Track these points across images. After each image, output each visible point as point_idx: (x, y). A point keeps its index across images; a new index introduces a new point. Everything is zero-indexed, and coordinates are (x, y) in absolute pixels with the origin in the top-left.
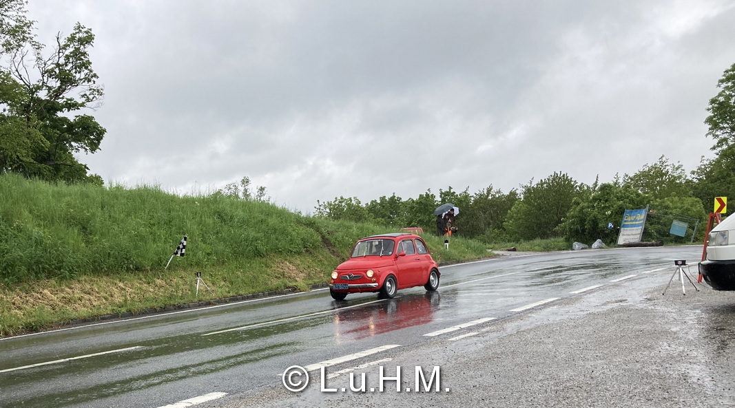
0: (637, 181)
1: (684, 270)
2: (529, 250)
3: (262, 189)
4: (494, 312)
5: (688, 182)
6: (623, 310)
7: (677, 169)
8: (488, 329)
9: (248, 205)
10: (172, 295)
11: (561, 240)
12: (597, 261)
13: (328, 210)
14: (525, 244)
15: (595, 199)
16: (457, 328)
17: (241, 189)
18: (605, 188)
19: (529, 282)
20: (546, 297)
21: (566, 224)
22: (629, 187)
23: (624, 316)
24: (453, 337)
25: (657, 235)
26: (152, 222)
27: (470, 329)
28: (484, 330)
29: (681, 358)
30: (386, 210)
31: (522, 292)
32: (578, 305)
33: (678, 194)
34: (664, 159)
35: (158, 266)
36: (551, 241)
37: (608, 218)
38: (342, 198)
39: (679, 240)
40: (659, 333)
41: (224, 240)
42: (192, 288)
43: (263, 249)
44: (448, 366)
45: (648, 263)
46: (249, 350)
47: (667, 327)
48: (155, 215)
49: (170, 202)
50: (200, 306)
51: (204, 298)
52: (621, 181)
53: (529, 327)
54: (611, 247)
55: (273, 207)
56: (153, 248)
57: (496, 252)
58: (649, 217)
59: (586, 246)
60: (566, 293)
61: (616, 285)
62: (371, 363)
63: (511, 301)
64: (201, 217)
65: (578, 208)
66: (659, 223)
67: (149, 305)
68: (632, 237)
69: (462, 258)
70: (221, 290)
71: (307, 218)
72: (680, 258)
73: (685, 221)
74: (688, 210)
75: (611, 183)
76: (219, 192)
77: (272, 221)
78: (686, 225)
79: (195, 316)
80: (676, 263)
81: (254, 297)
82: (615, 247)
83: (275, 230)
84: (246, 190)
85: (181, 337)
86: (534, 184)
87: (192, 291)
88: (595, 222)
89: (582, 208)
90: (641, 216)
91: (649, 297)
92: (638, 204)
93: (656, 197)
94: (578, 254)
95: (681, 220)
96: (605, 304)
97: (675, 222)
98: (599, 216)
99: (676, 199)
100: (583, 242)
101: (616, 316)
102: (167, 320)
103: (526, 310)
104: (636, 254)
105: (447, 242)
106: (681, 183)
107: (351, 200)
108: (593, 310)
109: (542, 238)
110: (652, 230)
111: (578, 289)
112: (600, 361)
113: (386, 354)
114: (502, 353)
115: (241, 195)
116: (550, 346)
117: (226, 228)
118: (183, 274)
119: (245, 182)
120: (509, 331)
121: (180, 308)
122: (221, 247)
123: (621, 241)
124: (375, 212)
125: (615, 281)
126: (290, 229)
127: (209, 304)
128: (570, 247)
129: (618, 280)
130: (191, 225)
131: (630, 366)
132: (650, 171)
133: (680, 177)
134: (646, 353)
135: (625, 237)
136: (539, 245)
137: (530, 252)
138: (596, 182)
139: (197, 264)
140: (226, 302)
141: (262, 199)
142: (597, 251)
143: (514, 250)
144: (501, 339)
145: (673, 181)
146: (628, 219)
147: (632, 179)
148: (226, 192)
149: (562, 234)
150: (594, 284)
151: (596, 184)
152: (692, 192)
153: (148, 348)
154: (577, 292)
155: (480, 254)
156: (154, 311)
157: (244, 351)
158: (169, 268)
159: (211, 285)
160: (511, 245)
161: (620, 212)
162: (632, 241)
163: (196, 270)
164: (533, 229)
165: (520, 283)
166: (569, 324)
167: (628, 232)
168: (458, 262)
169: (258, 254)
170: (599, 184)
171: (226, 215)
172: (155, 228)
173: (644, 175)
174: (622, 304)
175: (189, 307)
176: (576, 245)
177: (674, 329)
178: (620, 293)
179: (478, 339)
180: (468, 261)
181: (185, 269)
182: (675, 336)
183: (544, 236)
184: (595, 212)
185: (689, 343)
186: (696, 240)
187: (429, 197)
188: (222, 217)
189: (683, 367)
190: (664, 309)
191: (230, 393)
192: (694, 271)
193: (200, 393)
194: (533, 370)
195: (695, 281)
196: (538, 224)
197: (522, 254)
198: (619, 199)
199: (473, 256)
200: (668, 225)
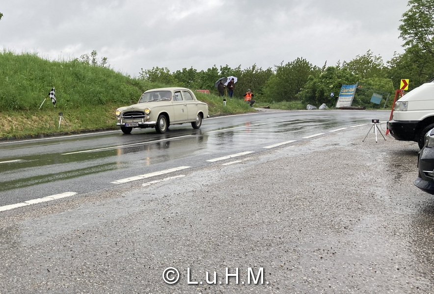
0: (352, 66)
1: (379, 126)
2: (278, 109)
3: (105, 59)
4: (253, 148)
5: (385, 68)
6: (336, 150)
7: (378, 59)
8: (249, 158)
9: (96, 70)
10: (43, 127)
11: (299, 103)
12: (322, 118)
13: (148, 75)
14: (276, 105)
15: (323, 77)
16: (228, 157)
17: (91, 58)
18: (330, 70)
19: (276, 130)
20: (287, 139)
21: (302, 93)
22: (346, 70)
23: (337, 154)
24: (225, 163)
25: (362, 102)
26: (31, 77)
27: (237, 158)
28: (246, 159)
29: (371, 182)
30: (186, 77)
31: (271, 136)
32: (307, 146)
33: (378, 76)
34: (370, 52)
35: (34, 108)
36: (293, 103)
37: (330, 90)
38: (157, 68)
39: (376, 107)
40: (359, 167)
41: (79, 92)
42: (56, 123)
43: (104, 99)
44: (221, 181)
45: (355, 121)
46: (92, 165)
47: (364, 162)
48: (33, 73)
49: (43, 65)
50: (61, 135)
51: (64, 130)
52: (341, 65)
53: (275, 159)
54: (332, 109)
55: (112, 71)
56: (32, 95)
57: (256, 109)
58: (357, 90)
59: (315, 107)
60: (300, 138)
61: (333, 134)
62: (172, 178)
63: (264, 141)
64: (64, 76)
65: (312, 83)
66: (364, 95)
67: (27, 133)
68: (345, 103)
69: (234, 112)
70: (75, 125)
71: (134, 80)
72: (375, 118)
73: (381, 94)
74: (383, 87)
75: (335, 66)
76: (76, 60)
77: (111, 81)
78: (381, 97)
79: (57, 141)
80: (373, 121)
81: (97, 130)
82: (334, 109)
83: (113, 87)
84: (94, 59)
85: (48, 155)
86: (284, 65)
87: (56, 125)
88: (322, 92)
89: (315, 83)
90: (352, 89)
91: (353, 142)
92: (351, 81)
93: (363, 77)
94: (311, 113)
95: (378, 93)
96: (325, 146)
97: (374, 95)
98: (325, 88)
99: (376, 79)
100: (314, 105)
101: (331, 154)
102: (39, 143)
103: (273, 148)
104: (347, 115)
105: (225, 100)
106: (380, 68)
107: (163, 69)
108: (316, 150)
109: (287, 101)
110: (359, 99)
111: (308, 135)
112: (319, 183)
113: (181, 172)
114: (256, 175)
115: (90, 62)
116: (288, 172)
117: (80, 84)
118: (50, 113)
119: (94, 54)
120: (262, 160)
121: (48, 136)
122: (76, 97)
123: (338, 105)
124: (178, 78)
125: (332, 131)
126: (122, 87)
127: (67, 134)
128: (305, 108)
129: (334, 131)
130: (58, 81)
131: (338, 187)
132: (360, 60)
133: (379, 65)
134: (349, 179)
135: (341, 103)
136: (285, 105)
137: (279, 110)
138: (325, 65)
139: (61, 107)
140: (78, 134)
141: (105, 66)
142: (322, 111)
143: (269, 108)
144: (256, 166)
145: (375, 67)
146: (344, 90)
147: (348, 65)
148: (80, 60)
149: (301, 99)
150: (319, 133)
151: (324, 67)
152: (386, 75)
153: (26, 161)
154: (307, 137)
155: (246, 110)
156: (31, 137)
157: (89, 166)
158: (41, 109)
159: (68, 121)
160: (267, 105)
161: (340, 86)
162: (345, 106)
163: (59, 111)
164: (282, 95)
165: (271, 130)
166: (301, 158)
167: (343, 100)
168: (232, 114)
169: (101, 102)
170: (327, 67)
171: (81, 75)
172: (33, 82)
173: (356, 62)
174: (336, 146)
175: (54, 135)
176: (309, 106)
177: (368, 165)
178: (335, 139)
179: (241, 165)
180: (238, 113)
181: (52, 110)
182: (368, 169)
183: (289, 99)
184: (323, 85)
185: (377, 173)
186: (387, 107)
187: (215, 70)
188: (78, 76)
189: (372, 189)
190: (363, 151)
191: (79, 192)
192: (384, 127)
193: (60, 192)
194: (276, 186)
195: (384, 133)
196: (285, 92)
197: (274, 111)
198: (339, 77)
199: (241, 111)
200: (370, 96)
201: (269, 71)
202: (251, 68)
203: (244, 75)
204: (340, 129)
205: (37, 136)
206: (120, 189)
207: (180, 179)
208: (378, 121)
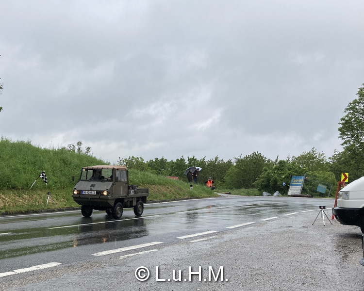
0: (299, 160)
1: (325, 212)
2: (237, 195)
3: (88, 148)
4: (217, 228)
5: (327, 163)
6: (290, 232)
7: (322, 155)
8: (213, 237)
9: (80, 157)
10: (33, 204)
11: (256, 190)
12: (276, 204)
13: (125, 163)
14: (236, 191)
15: (276, 168)
16: (196, 235)
17: (77, 147)
18: (281, 162)
19: (236, 213)
20: (247, 221)
21: (259, 181)
22: (295, 163)
23: (291, 235)
24: (193, 240)
25: (309, 191)
26: (24, 162)
27: (203, 236)
28: (211, 237)
29: (322, 261)
30: (158, 166)
31: (232, 217)
32: (265, 227)
34: (314, 150)
35: (26, 188)
36: (250, 190)
37: (282, 180)
38: (133, 157)
39: (322, 195)
40: (310, 247)
41: (65, 175)
42: (45, 201)
44: (190, 256)
45: (304, 207)
47: (315, 243)
48: (26, 158)
49: (36, 151)
50: (48, 212)
51: (51, 208)
52: (291, 159)
53: (237, 238)
54: (284, 196)
55: (95, 159)
56: (24, 177)
57: (219, 194)
58: (306, 181)
59: (270, 194)
60: (258, 220)
61: (286, 217)
62: (146, 252)
63: (226, 222)
64: (53, 161)
65: (266, 173)
66: (311, 185)
67: (18, 209)
68: (296, 191)
69: (200, 196)
70: (62, 203)
72: (323, 205)
73: (325, 185)
74: (326, 178)
75: (285, 160)
76: (64, 148)
78: (325, 187)
79: (45, 217)
80: (320, 207)
82: (287, 196)
84: (79, 148)
85: (35, 229)
86: (242, 157)
87: (44, 203)
88: (275, 181)
89: (268, 173)
90: (301, 180)
91: (305, 225)
92: (300, 173)
93: (309, 170)
94: (266, 199)
95: (323, 184)
96: (280, 228)
97: (320, 185)
98: (278, 178)
99: (321, 172)
100: (269, 192)
101: (286, 235)
102: (28, 219)
103: (235, 228)
104: (298, 201)
105: (191, 186)
106: (323, 163)
107: (138, 159)
108: (273, 231)
109: (246, 188)
110: (307, 188)
111: (265, 218)
112: (276, 260)
113: (155, 247)
114: (221, 251)
115: (76, 151)
116: (249, 249)
117: (67, 168)
118: (40, 192)
119: (79, 144)
120: (225, 239)
121: (36, 212)
122: (63, 179)
123: (290, 193)
124: (151, 166)
125: (286, 215)
127: (53, 211)
128: (261, 195)
129: (288, 215)
130: (47, 166)
132: (306, 155)
133: (323, 160)
134: (303, 257)
135: (292, 191)
136: (243, 192)
137: (238, 196)
138: (277, 159)
139: (49, 187)
140: (63, 211)
141: (88, 154)
142: (276, 198)
143: (230, 193)
144: (220, 243)
145: (319, 162)
146: (294, 181)
147: (296, 159)
148: (68, 148)
149: (257, 187)
150: (274, 216)
152: (329, 169)
153: (16, 234)
154: (264, 220)
155: (210, 195)
156: (21, 213)
158: (32, 189)
159: (55, 200)
160: (228, 191)
161: (289, 178)
162: (296, 194)
163: (48, 191)
164: (241, 183)
165: (232, 213)
166: (260, 237)
167: (294, 189)
168: (198, 198)
170: (279, 160)
171: (67, 161)
172: (26, 165)
173: (303, 157)
174: (289, 228)
175: (42, 212)
176: (265, 193)
177: (318, 245)
178: (288, 222)
179: (207, 242)
180: (205, 197)
181: (41, 190)
182: (319, 249)
183: (247, 187)
184: (276, 176)
185: (327, 253)
186: (331, 196)
187: (182, 160)
188: (64, 162)
189: (323, 266)
190: (313, 233)
191: (63, 263)
192: (330, 213)
193: (45, 262)
194: (239, 262)
195: (330, 218)
196: (243, 180)
197: (234, 196)
198: (289, 169)
199: (206, 195)
200: (316, 186)
201: (229, 162)
202: (214, 159)
203: (208, 165)
204: (293, 214)
205: (27, 212)
206: (100, 261)
207: (154, 253)
208: (324, 208)
